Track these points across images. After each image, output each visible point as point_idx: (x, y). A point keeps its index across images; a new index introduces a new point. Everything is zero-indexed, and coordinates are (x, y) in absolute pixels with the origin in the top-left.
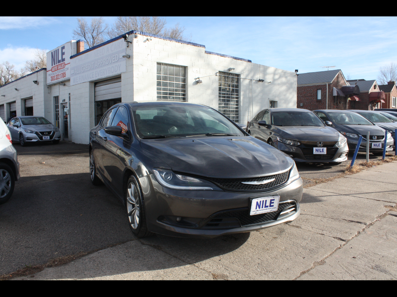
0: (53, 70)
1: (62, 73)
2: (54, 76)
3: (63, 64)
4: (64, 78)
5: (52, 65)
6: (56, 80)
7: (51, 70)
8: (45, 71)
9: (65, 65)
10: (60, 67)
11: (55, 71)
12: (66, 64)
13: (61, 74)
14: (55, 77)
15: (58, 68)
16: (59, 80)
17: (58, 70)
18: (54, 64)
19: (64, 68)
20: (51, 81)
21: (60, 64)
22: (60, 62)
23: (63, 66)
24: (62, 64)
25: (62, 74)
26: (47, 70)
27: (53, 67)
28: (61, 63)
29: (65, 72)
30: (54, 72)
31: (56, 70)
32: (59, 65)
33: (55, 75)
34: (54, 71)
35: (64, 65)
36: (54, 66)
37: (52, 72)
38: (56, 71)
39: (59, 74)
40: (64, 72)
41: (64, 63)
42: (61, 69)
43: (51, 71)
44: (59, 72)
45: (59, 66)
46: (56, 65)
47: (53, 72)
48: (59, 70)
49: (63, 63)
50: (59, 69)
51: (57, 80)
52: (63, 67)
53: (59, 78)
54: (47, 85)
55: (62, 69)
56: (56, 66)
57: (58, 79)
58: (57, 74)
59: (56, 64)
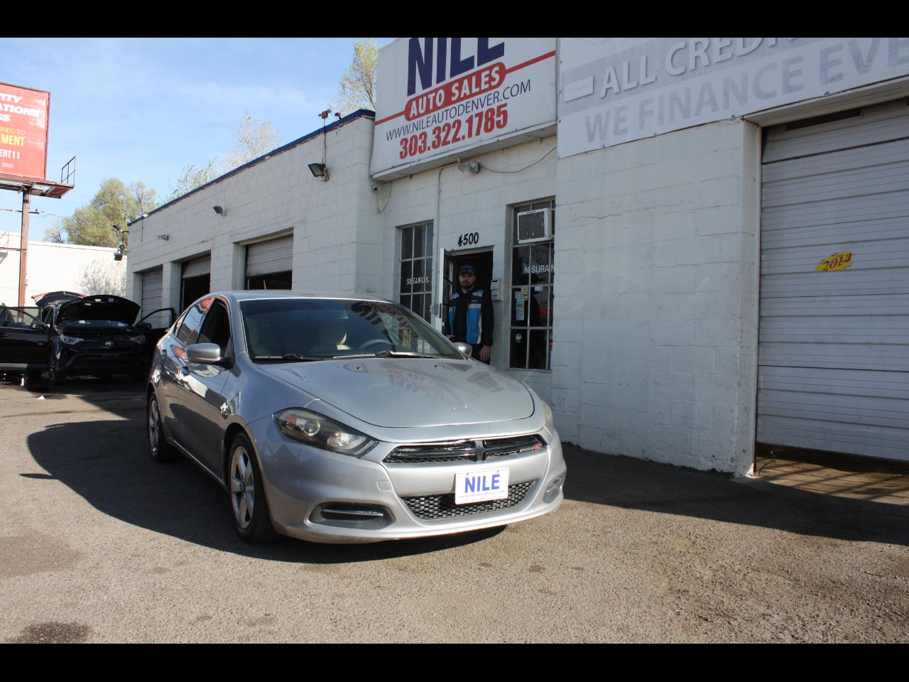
0: (414, 111)
1: (480, 115)
2: (425, 134)
3: (483, 74)
4: (496, 131)
5: (411, 90)
6: (433, 151)
7: (406, 113)
8: (370, 121)
9: (503, 72)
10: (465, 91)
11: (428, 111)
12: (507, 67)
13: (470, 121)
14: (431, 138)
15: (449, 94)
16: (451, 146)
17: (448, 102)
18: (426, 83)
19: (491, 88)
20: (402, 156)
21: (469, 78)
22: (472, 67)
23: (484, 79)
24: (478, 74)
25: (476, 121)
26: (377, 118)
27: (417, 99)
28: (476, 68)
29: (505, 105)
30: (424, 118)
31: (436, 108)
32: (460, 81)
33: (429, 131)
34: (419, 115)
35: (497, 77)
36: (419, 90)
37: (408, 119)
38: (440, 111)
39: (459, 122)
40: (495, 106)
41: (501, 65)
42: (472, 95)
43: (403, 117)
44: (460, 113)
45: (460, 89)
46: (434, 85)
47: (414, 117)
48: (456, 105)
49: (490, 68)
50: (459, 99)
51: (441, 149)
52: (484, 87)
53: (455, 140)
54: (375, 176)
55: (482, 96)
56: (436, 91)
57: (445, 143)
58: (441, 125)
59: (441, 77)
